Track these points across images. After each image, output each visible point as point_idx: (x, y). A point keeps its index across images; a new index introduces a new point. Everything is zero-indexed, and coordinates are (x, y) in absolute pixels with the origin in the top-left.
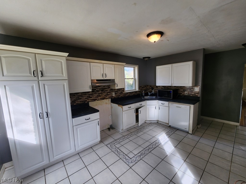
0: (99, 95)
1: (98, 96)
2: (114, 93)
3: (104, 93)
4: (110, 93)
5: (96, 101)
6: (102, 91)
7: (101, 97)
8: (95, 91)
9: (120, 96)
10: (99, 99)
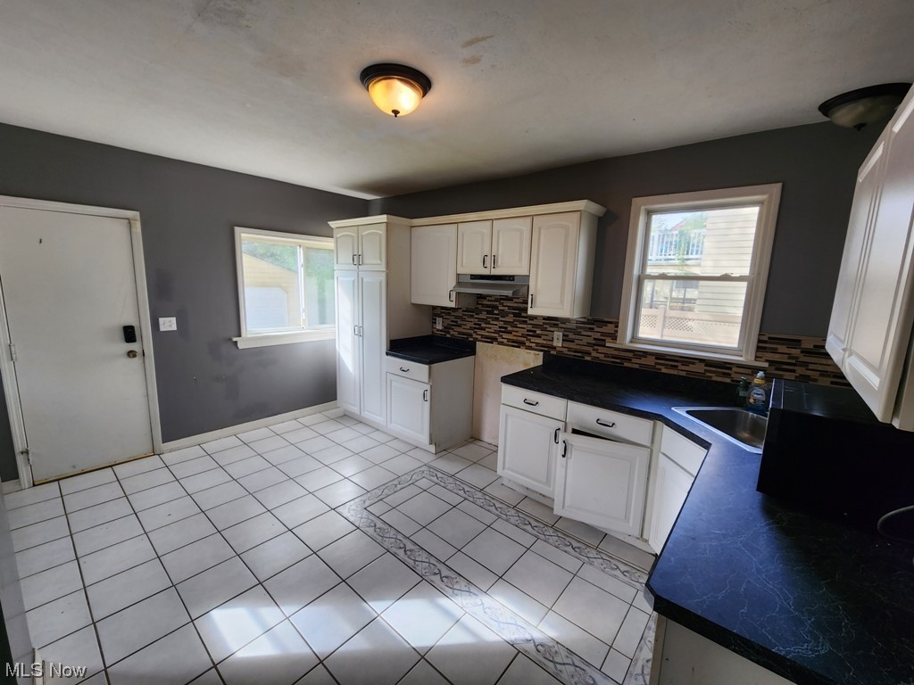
0: (506, 328)
1: (502, 332)
2: (561, 334)
3: (521, 326)
4: (545, 330)
5: (495, 345)
6: (515, 315)
7: (510, 336)
8: (495, 312)
9: (589, 354)
10: (502, 340)
